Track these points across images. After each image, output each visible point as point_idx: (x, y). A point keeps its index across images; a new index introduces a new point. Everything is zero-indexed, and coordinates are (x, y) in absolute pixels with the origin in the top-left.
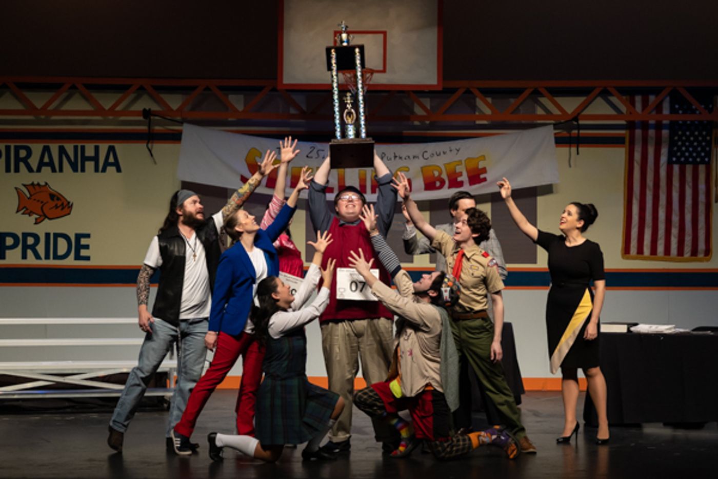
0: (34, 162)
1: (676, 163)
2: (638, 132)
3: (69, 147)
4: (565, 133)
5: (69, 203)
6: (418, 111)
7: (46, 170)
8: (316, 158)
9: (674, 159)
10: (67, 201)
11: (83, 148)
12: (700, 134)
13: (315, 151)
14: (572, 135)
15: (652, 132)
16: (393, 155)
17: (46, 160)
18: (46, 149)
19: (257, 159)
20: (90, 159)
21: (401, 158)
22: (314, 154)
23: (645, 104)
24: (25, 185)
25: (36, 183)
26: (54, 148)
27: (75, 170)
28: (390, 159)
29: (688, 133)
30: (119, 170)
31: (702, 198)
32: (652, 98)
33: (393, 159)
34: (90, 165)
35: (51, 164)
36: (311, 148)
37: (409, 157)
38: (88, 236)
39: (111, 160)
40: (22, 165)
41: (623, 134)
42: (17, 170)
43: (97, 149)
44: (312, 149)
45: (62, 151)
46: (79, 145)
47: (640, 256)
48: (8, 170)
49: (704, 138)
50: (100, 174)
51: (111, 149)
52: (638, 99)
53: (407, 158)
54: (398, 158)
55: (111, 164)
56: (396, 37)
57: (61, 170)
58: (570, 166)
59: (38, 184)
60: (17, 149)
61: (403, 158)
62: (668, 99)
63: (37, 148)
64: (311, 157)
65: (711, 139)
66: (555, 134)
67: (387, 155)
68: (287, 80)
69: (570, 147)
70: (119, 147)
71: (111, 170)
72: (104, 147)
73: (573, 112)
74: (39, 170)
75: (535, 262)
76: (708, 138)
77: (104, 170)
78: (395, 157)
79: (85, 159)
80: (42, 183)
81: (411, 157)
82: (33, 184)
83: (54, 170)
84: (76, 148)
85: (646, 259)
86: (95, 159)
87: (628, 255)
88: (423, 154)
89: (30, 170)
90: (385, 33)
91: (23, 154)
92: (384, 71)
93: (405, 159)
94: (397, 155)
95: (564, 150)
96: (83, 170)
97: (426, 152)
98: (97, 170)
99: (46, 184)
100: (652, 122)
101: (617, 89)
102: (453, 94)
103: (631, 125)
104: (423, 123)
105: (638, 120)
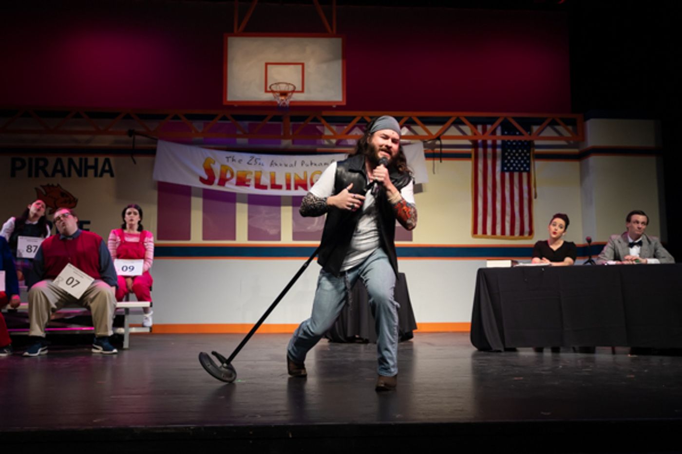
0: (50, 169)
1: (507, 171)
2: (480, 150)
3: (76, 159)
4: (430, 151)
5: (74, 199)
6: (327, 132)
7: (59, 175)
8: (255, 164)
9: (505, 169)
10: (72, 196)
11: (86, 160)
12: (523, 152)
13: (254, 159)
14: (435, 152)
15: (490, 150)
16: (310, 162)
17: (59, 168)
18: (59, 161)
19: (212, 165)
20: (91, 167)
21: (315, 165)
22: (253, 162)
23: (484, 130)
24: (43, 187)
25: (51, 184)
26: (65, 160)
27: (80, 175)
28: (307, 165)
29: (514, 151)
30: (112, 175)
31: (526, 195)
32: (489, 127)
34: (91, 172)
35: (62, 171)
36: (251, 157)
37: (321, 164)
38: (88, 223)
39: (107, 168)
40: (41, 172)
41: (469, 151)
42: (37, 175)
43: (96, 161)
45: (71, 162)
46: (83, 158)
47: (485, 236)
48: (30, 175)
49: (525, 154)
50: (98, 179)
51: (107, 161)
52: (480, 127)
54: (313, 165)
55: (107, 171)
56: (311, 67)
57: (70, 175)
58: (434, 173)
59: (53, 186)
60: (37, 160)
61: (317, 164)
62: (499, 128)
63: (52, 160)
64: (251, 164)
65: (530, 155)
66: (425, 151)
67: (305, 163)
68: (230, 99)
69: (434, 160)
70: (112, 159)
71: (107, 175)
72: (101, 159)
73: (436, 134)
74: (53, 175)
75: (411, 240)
76: (528, 154)
77: (101, 175)
78: (311, 164)
79: (88, 167)
80: (55, 184)
81: (323, 164)
82: (48, 185)
83: (64, 175)
84: (81, 160)
85: (488, 238)
86: (95, 167)
87: (476, 235)
89: (47, 175)
90: (303, 64)
91: (41, 163)
92: (303, 91)
93: (319, 165)
94: (313, 162)
95: (430, 162)
96: (86, 175)
98: (96, 175)
99: (58, 185)
100: (489, 142)
101: (466, 118)
102: (350, 122)
103: (475, 145)
104: (331, 142)
105: (480, 141)
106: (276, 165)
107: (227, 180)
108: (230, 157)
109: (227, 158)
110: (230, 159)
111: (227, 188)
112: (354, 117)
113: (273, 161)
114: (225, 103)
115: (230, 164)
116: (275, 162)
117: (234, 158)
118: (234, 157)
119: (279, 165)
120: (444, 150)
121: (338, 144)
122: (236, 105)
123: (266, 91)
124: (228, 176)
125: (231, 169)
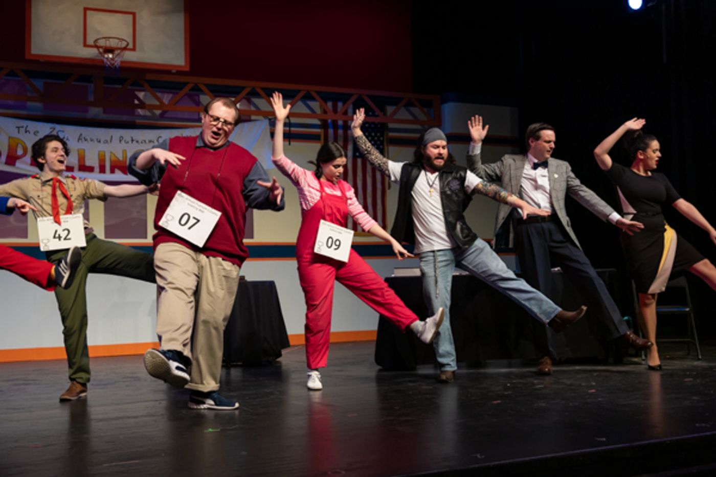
1: (359, 157)
2: (331, 131)
9: (357, 154)
12: (376, 135)
16: (131, 139)
21: (137, 141)
23: (335, 108)
28: (128, 142)
31: (379, 185)
32: (340, 104)
33: (130, 142)
36: (51, 128)
37: (145, 141)
41: (318, 132)
44: (52, 130)
49: (379, 138)
52: (330, 104)
53: (143, 142)
54: (134, 142)
56: (145, 19)
61: (140, 141)
65: (383, 140)
67: (124, 139)
68: (34, 51)
75: (252, 236)
76: (381, 139)
78: (132, 141)
81: (147, 141)
88: (158, 138)
90: (134, 14)
92: (134, 49)
93: (142, 143)
94: (134, 139)
97: (160, 137)
100: (340, 123)
101: (317, 92)
102: (181, 89)
103: (324, 125)
104: (154, 114)
105: (329, 121)
106: (86, 140)
107: (19, 158)
108: (22, 127)
109: (18, 128)
110: (22, 130)
111: (18, 168)
112: (185, 84)
113: (81, 135)
114: (27, 57)
115: (22, 136)
116: (83, 135)
117: (27, 129)
118: (27, 126)
119: (89, 140)
120: (292, 129)
121: (162, 116)
122: (42, 60)
123: (85, 45)
124: (20, 152)
125: (25, 143)
